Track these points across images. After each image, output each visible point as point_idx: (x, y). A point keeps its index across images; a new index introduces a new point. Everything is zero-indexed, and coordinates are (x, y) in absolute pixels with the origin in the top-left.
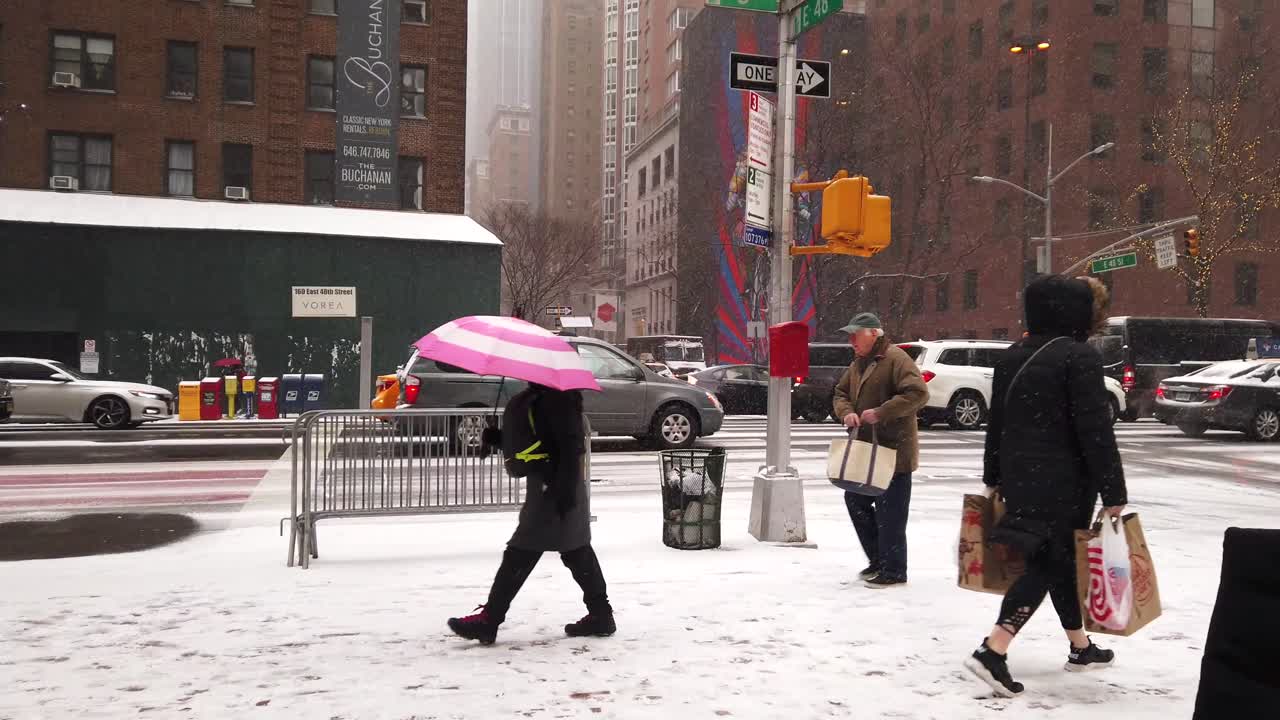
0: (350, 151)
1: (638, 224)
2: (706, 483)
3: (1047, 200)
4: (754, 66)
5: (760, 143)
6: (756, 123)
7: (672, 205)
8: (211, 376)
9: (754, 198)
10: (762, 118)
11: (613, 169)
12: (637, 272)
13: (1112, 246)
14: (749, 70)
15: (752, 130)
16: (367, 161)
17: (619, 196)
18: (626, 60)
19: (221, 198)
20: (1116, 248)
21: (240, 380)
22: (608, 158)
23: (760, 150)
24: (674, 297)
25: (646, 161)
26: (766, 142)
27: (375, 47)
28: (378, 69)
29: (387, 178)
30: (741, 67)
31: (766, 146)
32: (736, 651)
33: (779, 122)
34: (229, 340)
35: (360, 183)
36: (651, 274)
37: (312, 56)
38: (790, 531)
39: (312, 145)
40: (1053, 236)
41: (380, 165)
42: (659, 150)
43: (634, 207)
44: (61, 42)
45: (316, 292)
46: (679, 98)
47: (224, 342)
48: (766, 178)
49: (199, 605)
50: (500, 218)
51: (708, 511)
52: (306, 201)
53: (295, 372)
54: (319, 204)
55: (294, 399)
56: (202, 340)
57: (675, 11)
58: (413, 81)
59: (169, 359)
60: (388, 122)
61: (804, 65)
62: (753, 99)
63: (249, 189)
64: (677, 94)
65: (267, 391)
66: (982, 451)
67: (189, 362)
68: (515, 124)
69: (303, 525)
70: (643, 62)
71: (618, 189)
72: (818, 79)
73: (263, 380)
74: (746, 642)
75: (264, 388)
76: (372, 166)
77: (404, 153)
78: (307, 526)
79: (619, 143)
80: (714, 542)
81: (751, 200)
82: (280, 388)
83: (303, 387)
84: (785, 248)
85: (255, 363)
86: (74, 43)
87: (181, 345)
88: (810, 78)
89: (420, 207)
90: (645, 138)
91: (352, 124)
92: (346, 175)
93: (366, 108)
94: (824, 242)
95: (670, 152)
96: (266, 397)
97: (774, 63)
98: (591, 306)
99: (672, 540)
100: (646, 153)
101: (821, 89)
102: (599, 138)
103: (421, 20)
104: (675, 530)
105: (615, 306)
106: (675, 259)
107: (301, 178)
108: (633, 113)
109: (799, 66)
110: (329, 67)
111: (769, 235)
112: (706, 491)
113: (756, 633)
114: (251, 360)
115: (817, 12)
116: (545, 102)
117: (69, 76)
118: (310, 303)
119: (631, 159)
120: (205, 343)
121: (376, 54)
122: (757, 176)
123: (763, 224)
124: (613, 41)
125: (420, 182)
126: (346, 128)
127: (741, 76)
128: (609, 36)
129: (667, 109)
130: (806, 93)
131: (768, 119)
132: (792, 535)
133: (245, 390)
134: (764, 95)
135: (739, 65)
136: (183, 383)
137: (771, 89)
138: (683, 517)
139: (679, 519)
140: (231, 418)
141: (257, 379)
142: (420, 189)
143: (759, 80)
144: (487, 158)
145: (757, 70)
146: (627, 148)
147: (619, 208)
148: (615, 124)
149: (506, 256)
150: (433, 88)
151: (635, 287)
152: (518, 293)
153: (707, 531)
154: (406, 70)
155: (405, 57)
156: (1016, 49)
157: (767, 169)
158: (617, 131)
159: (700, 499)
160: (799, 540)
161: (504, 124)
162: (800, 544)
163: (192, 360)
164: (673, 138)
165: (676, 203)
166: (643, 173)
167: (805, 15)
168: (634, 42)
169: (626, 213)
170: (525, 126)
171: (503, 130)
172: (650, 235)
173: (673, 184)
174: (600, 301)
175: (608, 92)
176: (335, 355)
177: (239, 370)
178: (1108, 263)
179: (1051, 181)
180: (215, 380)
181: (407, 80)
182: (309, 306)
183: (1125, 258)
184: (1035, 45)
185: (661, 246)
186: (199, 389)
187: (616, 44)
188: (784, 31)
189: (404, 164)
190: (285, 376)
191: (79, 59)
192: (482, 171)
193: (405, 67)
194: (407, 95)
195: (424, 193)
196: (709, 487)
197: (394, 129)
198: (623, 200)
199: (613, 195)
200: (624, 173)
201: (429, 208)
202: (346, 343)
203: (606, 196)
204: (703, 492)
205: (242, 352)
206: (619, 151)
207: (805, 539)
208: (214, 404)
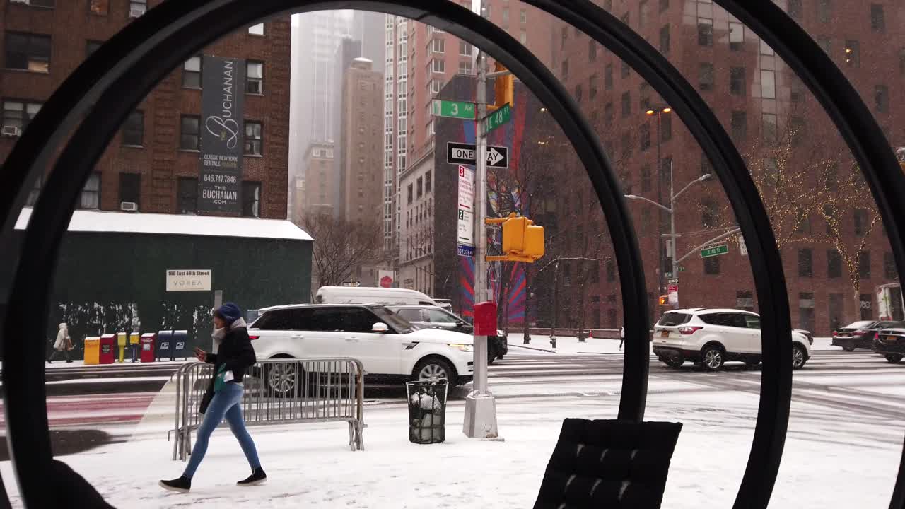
0: (209, 178)
1: (407, 222)
2: (435, 403)
3: (671, 210)
4: (462, 150)
5: (466, 195)
6: (463, 184)
7: (430, 210)
8: (107, 333)
9: (462, 228)
10: (466, 180)
11: (391, 185)
12: (407, 255)
13: (712, 240)
14: (459, 152)
15: (460, 188)
16: (220, 184)
17: (395, 202)
18: (398, 112)
19: (118, 210)
20: (715, 241)
21: (128, 336)
22: (387, 175)
23: (466, 199)
24: (433, 272)
25: (413, 180)
26: (470, 194)
27: (227, 109)
28: (229, 124)
29: (234, 196)
30: (454, 151)
31: (469, 196)
32: (441, 501)
33: (477, 182)
34: (121, 308)
35: (215, 199)
36: (416, 256)
37: (183, 116)
38: (488, 431)
39: (184, 174)
40: (676, 233)
41: (230, 187)
42: (421, 173)
43: (405, 210)
44: (9, 106)
45: (183, 274)
46: (434, 138)
47: (117, 309)
48: (470, 216)
49: (120, 484)
50: (312, 221)
51: (437, 419)
52: (178, 211)
53: (168, 329)
54: (186, 213)
55: (167, 348)
56: (102, 308)
57: (431, 81)
58: (253, 132)
59: (77, 322)
60: (234, 159)
61: (492, 149)
62: (461, 170)
63: (138, 204)
64: (432, 136)
65: (146, 343)
66: (621, 377)
67: (92, 323)
68: (323, 153)
69: (182, 434)
70: (410, 114)
71: (394, 198)
72: (500, 157)
73: (145, 335)
74: (449, 495)
75: (145, 341)
76: (224, 188)
77: (246, 179)
78: (185, 435)
79: (395, 167)
80: (441, 439)
81: (461, 229)
82: (156, 341)
83: (172, 340)
84: (482, 257)
85: (139, 323)
86: (18, 107)
87: (86, 312)
88: (495, 157)
89: (256, 216)
90: (412, 163)
91: (211, 160)
92: (206, 194)
93: (220, 148)
94: (505, 254)
95: (429, 174)
96: (146, 347)
97: (473, 148)
98: (376, 278)
99: (413, 438)
100: (412, 175)
101: (502, 163)
102: (381, 162)
103: (259, 93)
104: (416, 432)
105: (392, 278)
106: (433, 246)
107: (175, 196)
108: (404, 147)
109: (489, 149)
110: (195, 122)
111: (473, 249)
112: (435, 407)
113: (455, 491)
114: (136, 321)
115: (496, 121)
116: (344, 139)
117: (14, 128)
118: (179, 281)
119: (403, 178)
120: (103, 310)
121: (228, 114)
122: (464, 215)
123: (469, 243)
124: (390, 100)
125: (257, 198)
126: (206, 163)
127: (454, 156)
128: (387, 96)
129: (427, 145)
130: (494, 165)
131: (470, 181)
132: (489, 433)
133: (132, 342)
134: (468, 167)
135: (453, 149)
136: (87, 338)
137: (472, 163)
138: (420, 424)
139: (418, 425)
140: (121, 363)
141: (140, 334)
142: (256, 203)
143: (465, 158)
144: (304, 176)
145: (464, 152)
146: (400, 171)
147: (395, 211)
148: (392, 154)
149: (315, 247)
150: (267, 136)
151: (406, 265)
152: (324, 271)
153: (436, 432)
154: (247, 124)
155: (247, 116)
156: (650, 112)
157: (471, 210)
158: (393, 159)
159: (432, 412)
160: (493, 436)
161: (316, 153)
162: (493, 438)
163: (94, 322)
164: (430, 165)
165: (433, 209)
166: (410, 188)
167: (490, 122)
168: (404, 101)
169: (399, 214)
170: (330, 154)
171: (315, 157)
172: (415, 230)
173: (431, 196)
174: (382, 274)
175: (387, 133)
176: (195, 316)
177: (128, 329)
178: (710, 252)
179: (673, 198)
180: (111, 336)
181: (249, 133)
182: (178, 284)
183: (721, 248)
184: (662, 110)
185: (423, 238)
186: (99, 343)
187: (392, 102)
188: (479, 130)
189: (246, 187)
190: (160, 332)
191: (21, 117)
192: (300, 184)
193: (247, 122)
194: (248, 141)
195: (260, 205)
196: (437, 404)
197: (239, 163)
198: (397, 206)
199: (390, 202)
200: (398, 187)
201: (262, 215)
202: (203, 309)
203: (386, 202)
204: (433, 408)
205: (130, 316)
206: (395, 174)
207: (497, 436)
208: (109, 352)
